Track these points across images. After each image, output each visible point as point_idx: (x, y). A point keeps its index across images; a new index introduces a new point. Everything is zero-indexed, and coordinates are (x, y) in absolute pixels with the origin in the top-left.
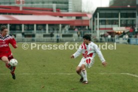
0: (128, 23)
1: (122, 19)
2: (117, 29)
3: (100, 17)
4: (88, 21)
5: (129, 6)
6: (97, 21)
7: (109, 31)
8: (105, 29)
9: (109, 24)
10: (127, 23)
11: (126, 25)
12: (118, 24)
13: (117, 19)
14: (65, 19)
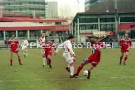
0: (108, 27)
1: (101, 23)
2: (97, 33)
3: (80, 22)
4: (68, 26)
5: (107, 11)
6: (77, 26)
7: (90, 35)
8: (86, 34)
9: (89, 29)
10: (106, 27)
11: (106, 30)
12: (98, 29)
13: (96, 24)
14: (44, 25)
